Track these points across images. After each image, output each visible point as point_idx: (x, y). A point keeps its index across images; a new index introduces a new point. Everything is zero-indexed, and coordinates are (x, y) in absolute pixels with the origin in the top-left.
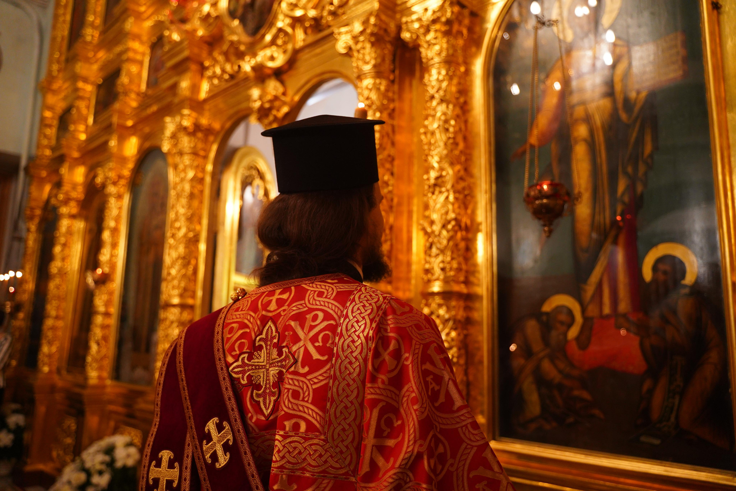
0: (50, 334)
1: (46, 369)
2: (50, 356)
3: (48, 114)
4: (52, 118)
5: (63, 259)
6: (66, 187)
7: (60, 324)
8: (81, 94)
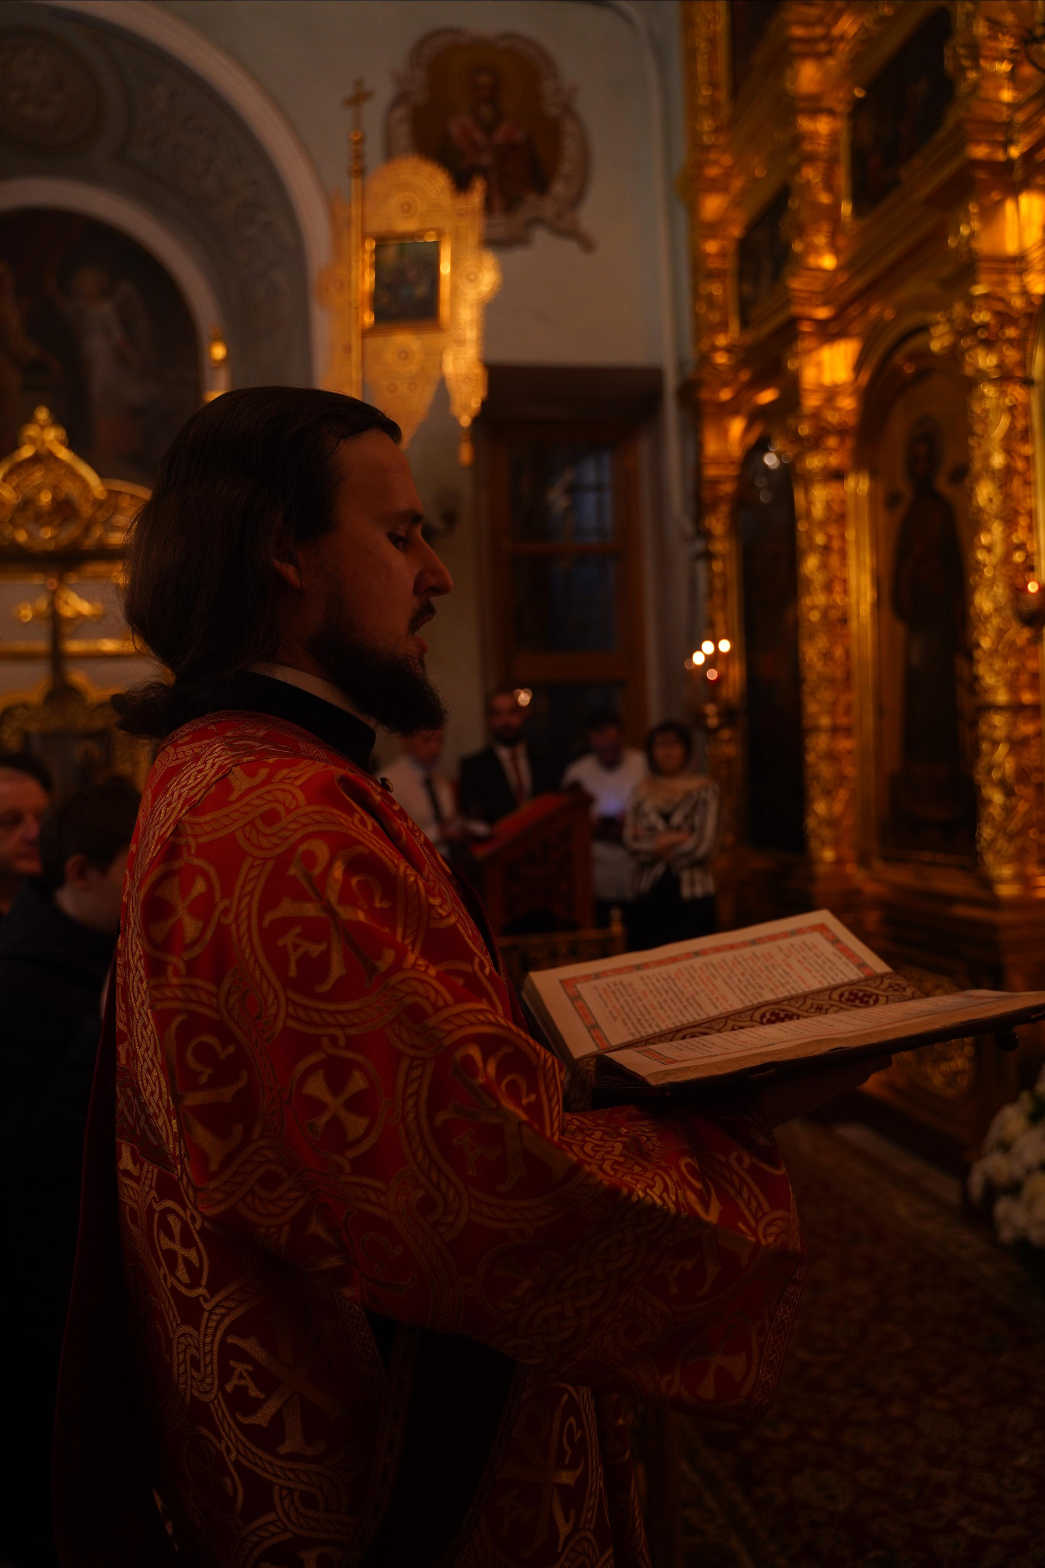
0: (825, 770)
1: (828, 855)
2: (832, 822)
3: (711, 247)
4: (722, 254)
5: (828, 588)
6: (811, 402)
7: (845, 744)
8: (807, 147)
